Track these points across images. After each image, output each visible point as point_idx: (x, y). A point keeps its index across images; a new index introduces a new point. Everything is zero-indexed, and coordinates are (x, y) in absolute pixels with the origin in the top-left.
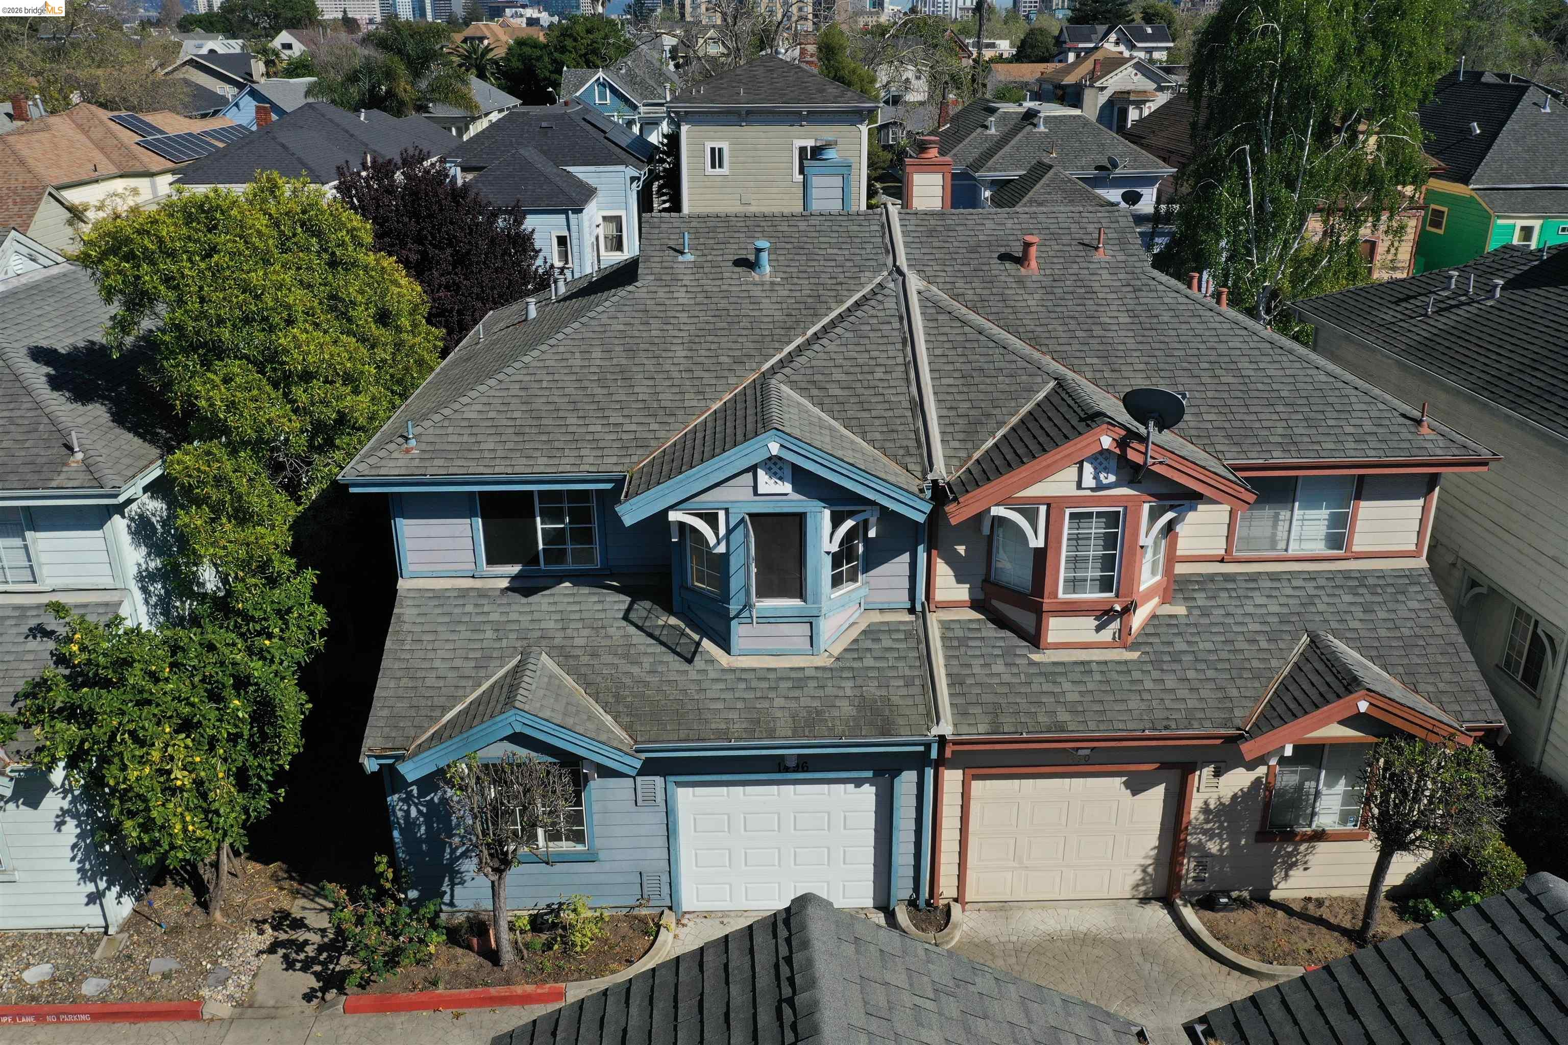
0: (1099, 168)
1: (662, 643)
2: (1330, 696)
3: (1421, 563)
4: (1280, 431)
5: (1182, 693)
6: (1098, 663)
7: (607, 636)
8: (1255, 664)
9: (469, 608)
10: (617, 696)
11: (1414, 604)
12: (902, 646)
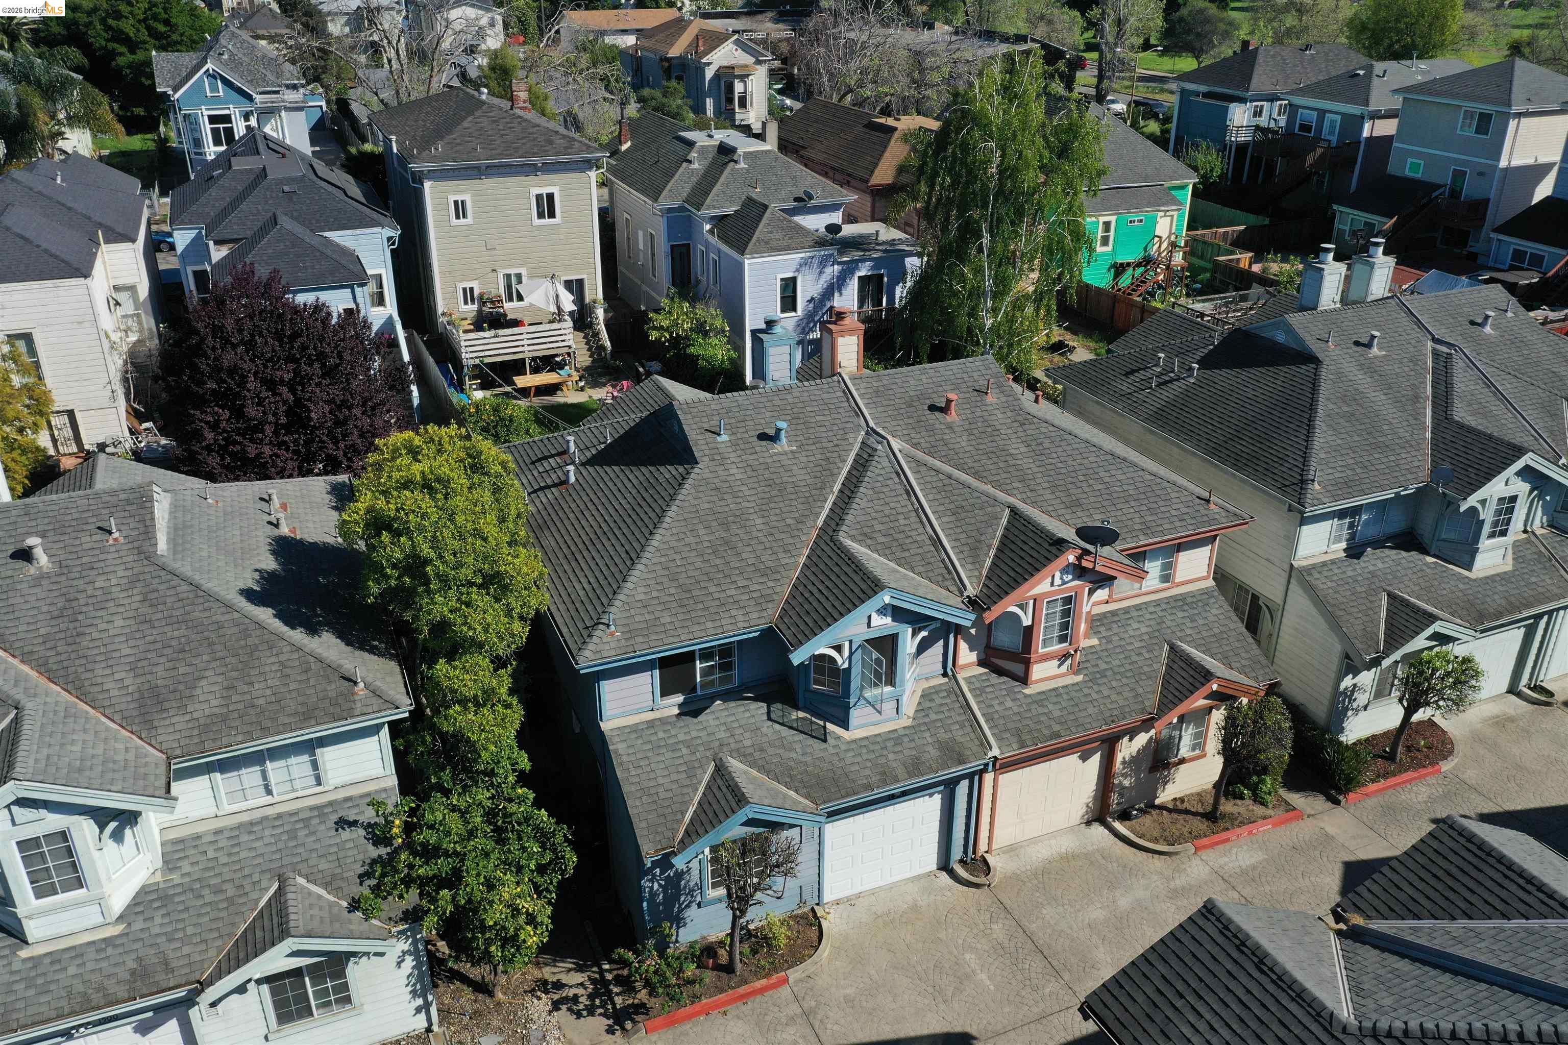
0: (797, 199)
1: (802, 732)
2: (1197, 684)
3: (1211, 583)
4: (1138, 520)
5: (1114, 697)
6: (1063, 687)
7: (763, 735)
8: (1146, 669)
9: (661, 735)
10: (791, 776)
11: (1214, 611)
12: (948, 701)
